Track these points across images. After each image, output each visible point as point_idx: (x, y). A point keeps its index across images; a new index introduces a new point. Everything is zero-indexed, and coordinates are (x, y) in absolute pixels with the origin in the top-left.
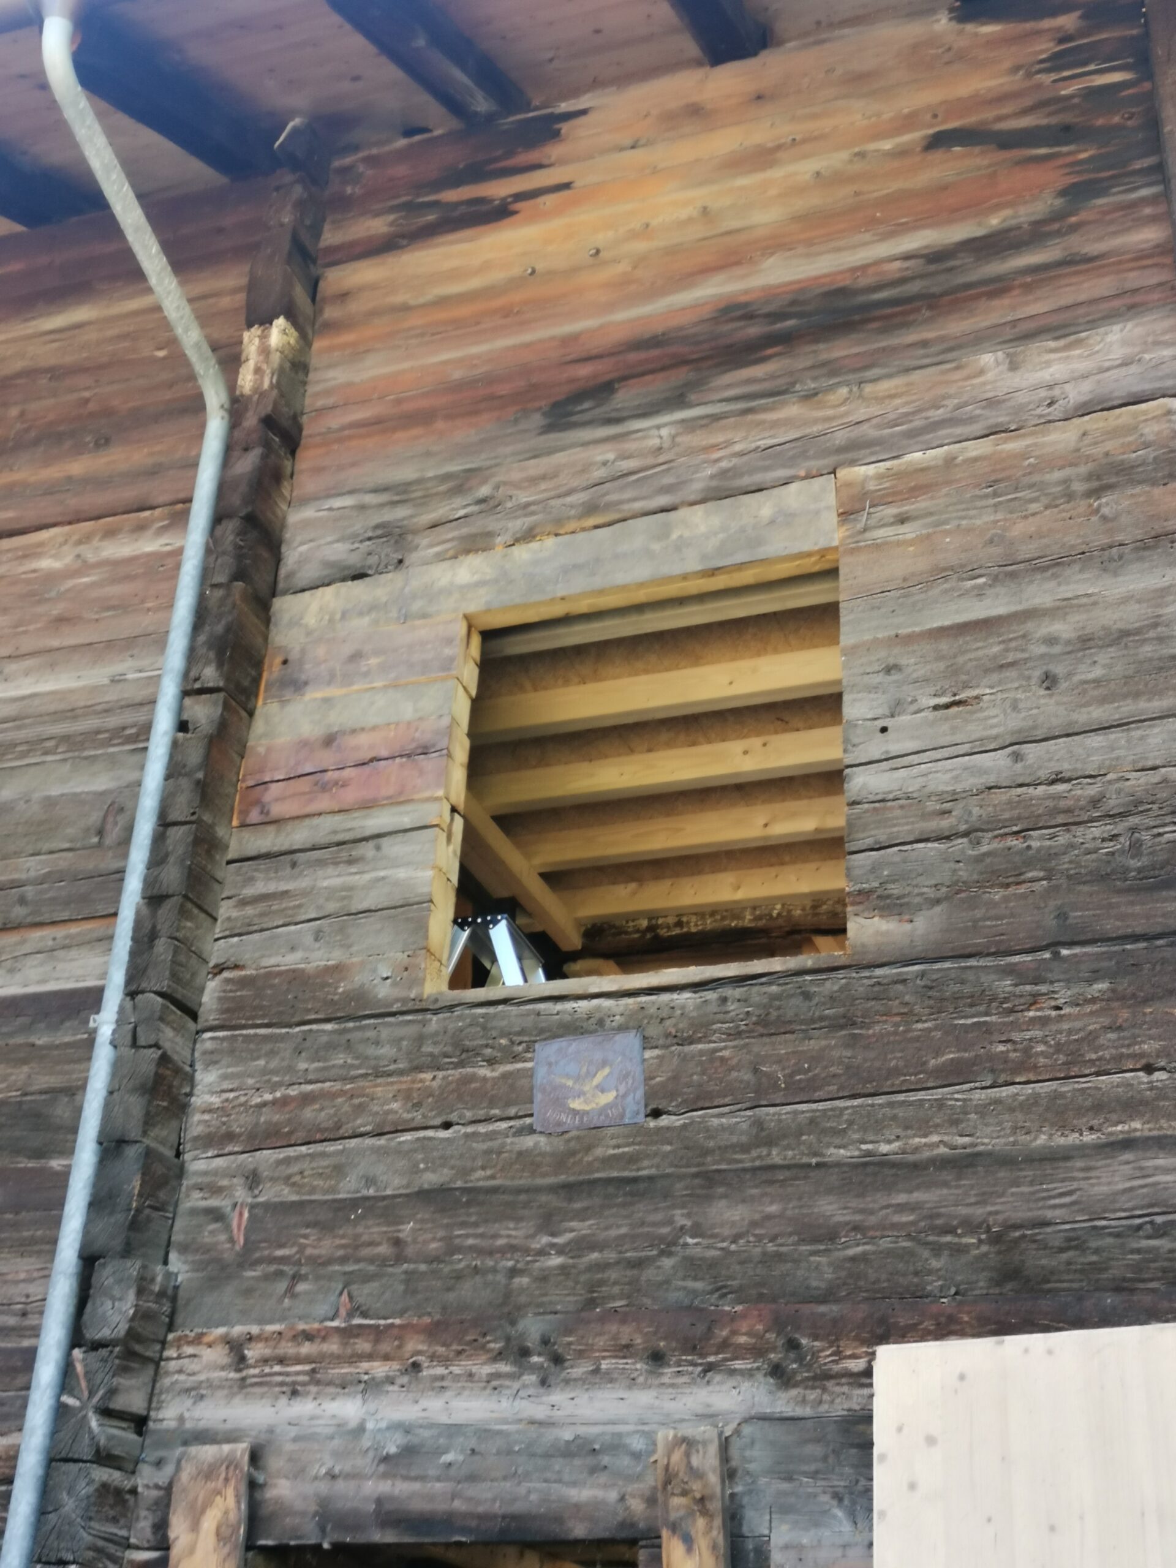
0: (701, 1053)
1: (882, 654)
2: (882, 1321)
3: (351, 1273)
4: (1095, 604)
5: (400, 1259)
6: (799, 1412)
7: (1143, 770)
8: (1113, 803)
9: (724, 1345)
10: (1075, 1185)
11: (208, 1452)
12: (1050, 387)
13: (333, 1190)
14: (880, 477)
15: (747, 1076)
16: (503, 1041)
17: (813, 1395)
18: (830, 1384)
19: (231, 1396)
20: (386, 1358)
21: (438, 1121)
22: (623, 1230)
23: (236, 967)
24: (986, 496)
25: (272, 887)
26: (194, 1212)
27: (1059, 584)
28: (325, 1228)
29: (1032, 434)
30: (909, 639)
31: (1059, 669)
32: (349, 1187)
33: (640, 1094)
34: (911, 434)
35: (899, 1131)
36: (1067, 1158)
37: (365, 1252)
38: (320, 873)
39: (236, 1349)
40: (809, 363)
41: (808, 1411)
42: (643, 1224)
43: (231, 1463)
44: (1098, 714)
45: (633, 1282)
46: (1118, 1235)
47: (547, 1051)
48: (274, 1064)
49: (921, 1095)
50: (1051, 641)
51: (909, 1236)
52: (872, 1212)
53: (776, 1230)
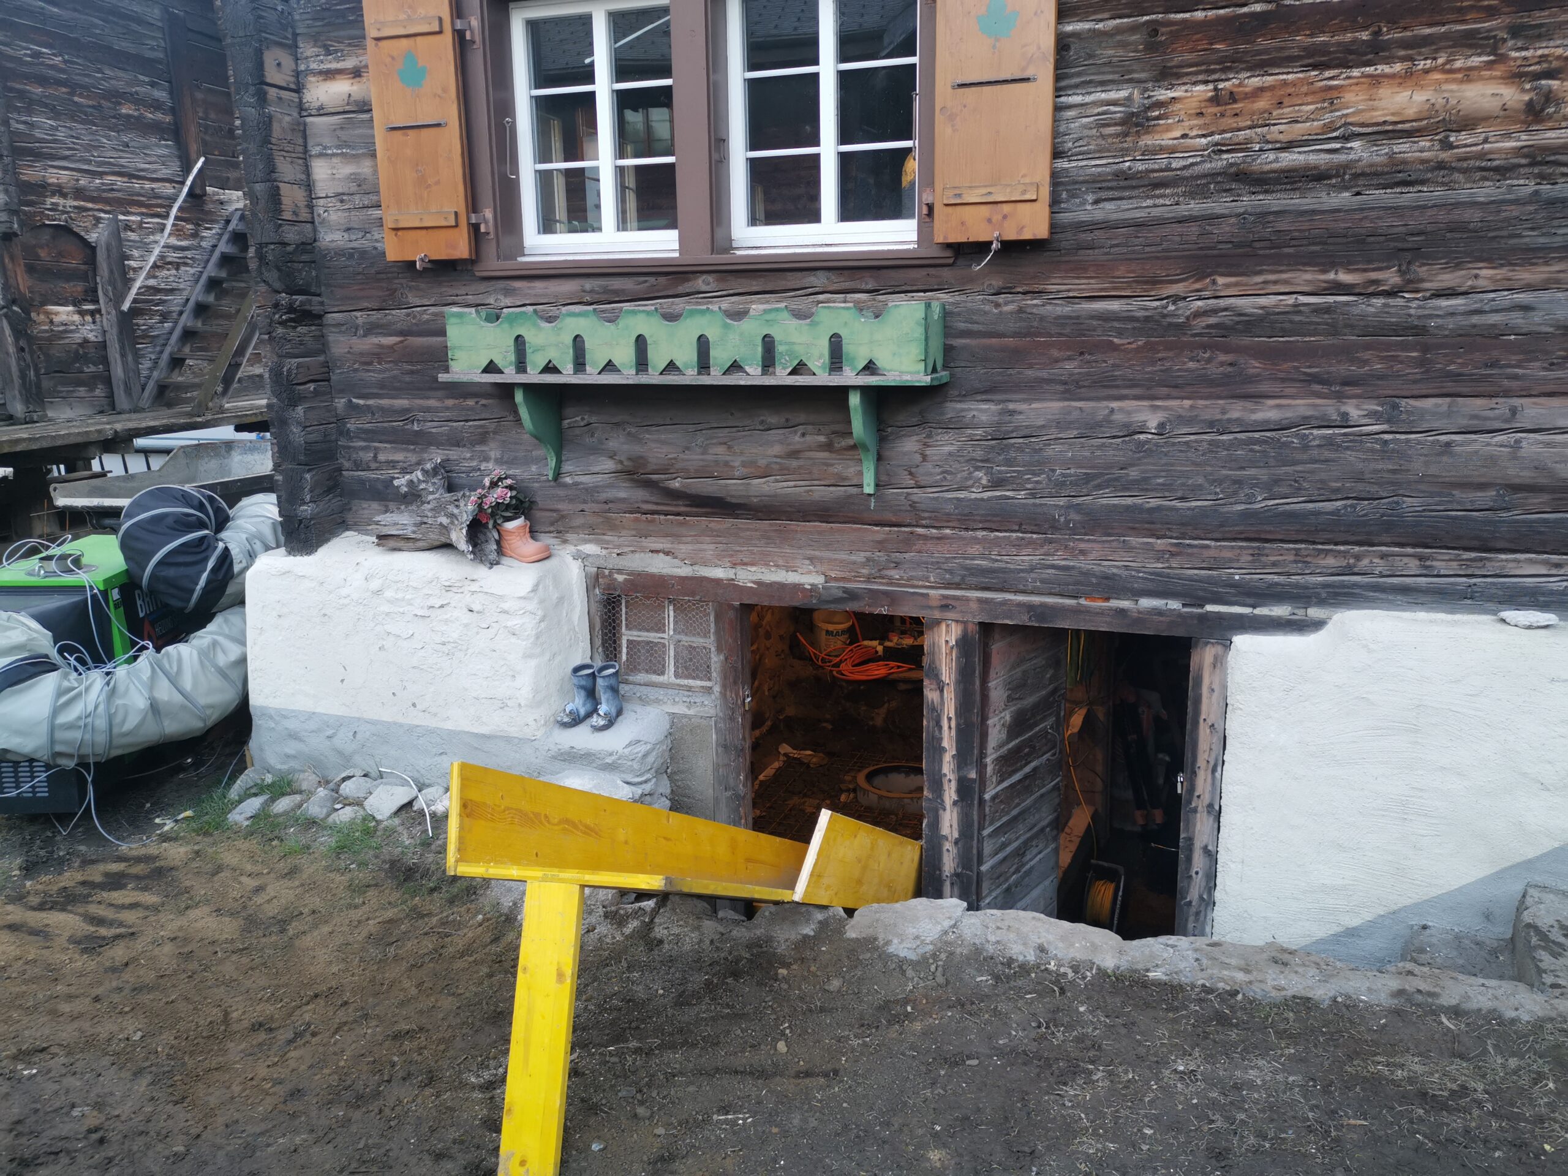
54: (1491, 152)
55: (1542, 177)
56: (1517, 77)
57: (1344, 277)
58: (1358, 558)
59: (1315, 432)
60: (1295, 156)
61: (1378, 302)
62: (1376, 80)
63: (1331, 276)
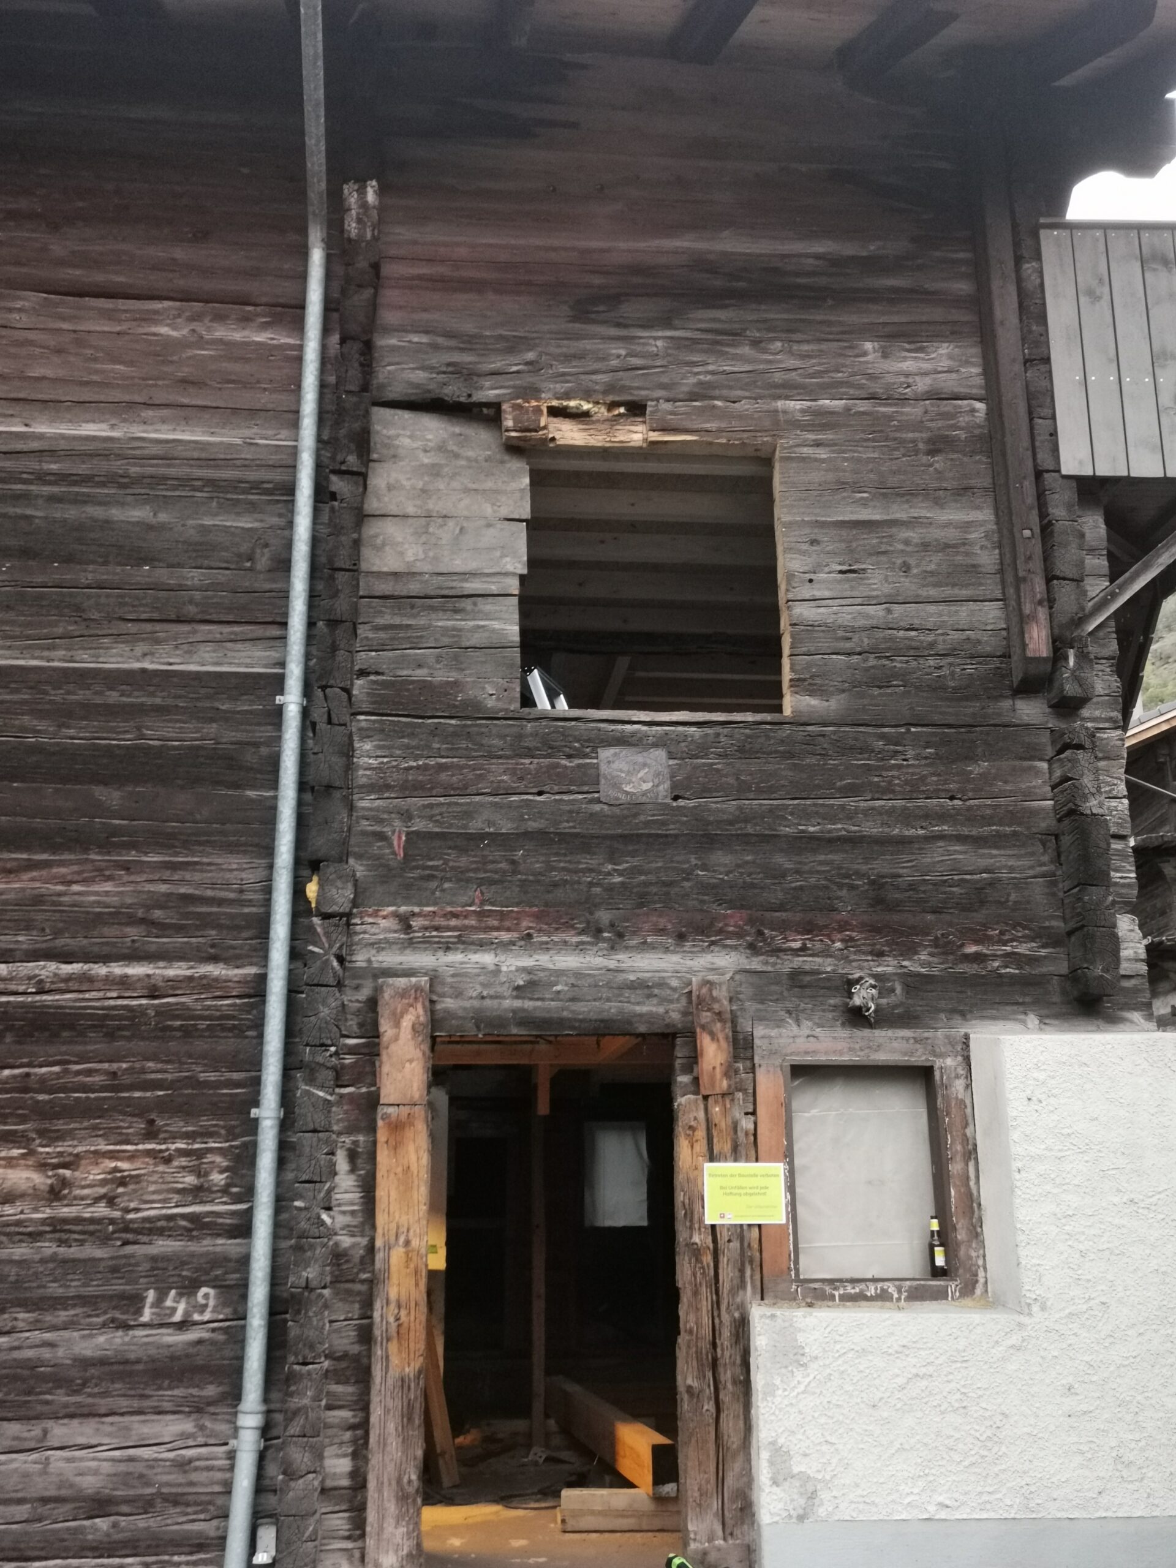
0: (704, 764)
1: (807, 531)
2: (810, 922)
3: (482, 878)
4: (931, 524)
5: (515, 872)
6: (765, 968)
7: (957, 630)
8: (940, 648)
9: (720, 931)
10: (914, 857)
11: (402, 982)
12: (907, 375)
13: (465, 827)
14: (803, 411)
15: (731, 780)
16: (577, 745)
17: (772, 960)
18: (781, 954)
19: (405, 948)
20: (508, 930)
21: (535, 790)
22: (660, 864)
23: (377, 673)
24: (869, 439)
25: (397, 620)
26: (364, 833)
27: (911, 507)
28: (463, 850)
29: (895, 405)
30: (822, 525)
31: (912, 561)
32: (476, 825)
33: (667, 785)
34: (822, 386)
35: (820, 821)
36: (911, 842)
37: (490, 867)
38: (434, 616)
39: (405, 922)
40: (754, 317)
41: (770, 969)
42: (672, 862)
43: (418, 988)
44: (933, 592)
45: (667, 894)
46: (935, 885)
47: (605, 754)
48: (414, 743)
49: (832, 802)
50: (907, 542)
51: (826, 879)
52: (805, 864)
53: (752, 870)
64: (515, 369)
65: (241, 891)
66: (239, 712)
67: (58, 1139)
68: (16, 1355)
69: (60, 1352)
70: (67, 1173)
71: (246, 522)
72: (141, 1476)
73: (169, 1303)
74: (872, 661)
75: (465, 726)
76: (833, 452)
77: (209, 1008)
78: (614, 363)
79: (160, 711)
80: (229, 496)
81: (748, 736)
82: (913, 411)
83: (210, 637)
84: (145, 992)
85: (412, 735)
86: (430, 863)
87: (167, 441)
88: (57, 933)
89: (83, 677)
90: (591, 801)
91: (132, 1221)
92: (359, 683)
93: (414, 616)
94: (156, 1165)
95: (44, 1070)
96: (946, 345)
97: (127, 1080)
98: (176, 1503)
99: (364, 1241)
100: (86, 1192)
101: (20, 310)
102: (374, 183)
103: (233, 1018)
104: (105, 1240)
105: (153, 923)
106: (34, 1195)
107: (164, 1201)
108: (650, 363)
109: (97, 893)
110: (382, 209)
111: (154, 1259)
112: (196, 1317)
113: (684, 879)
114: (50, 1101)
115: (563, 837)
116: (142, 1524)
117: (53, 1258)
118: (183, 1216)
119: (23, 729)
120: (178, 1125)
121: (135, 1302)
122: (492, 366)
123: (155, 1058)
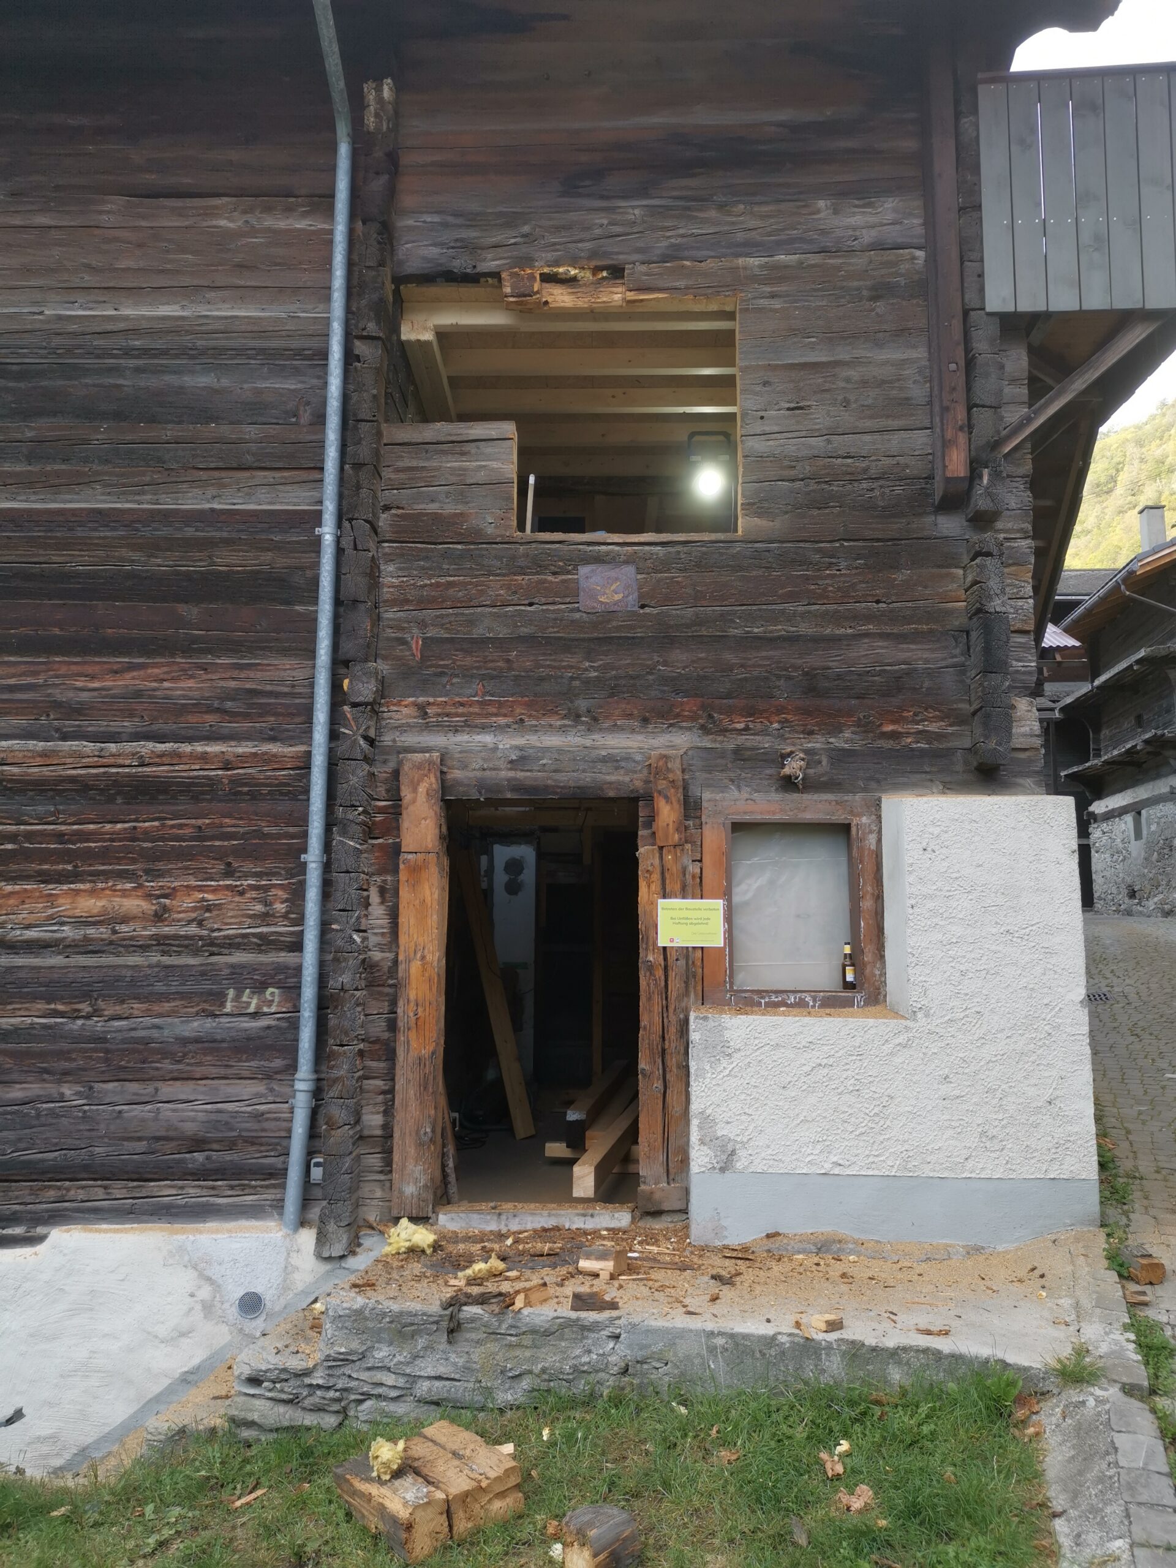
0: (667, 578)
1: (761, 373)
2: (752, 707)
3: (484, 675)
4: (870, 363)
5: (510, 669)
6: (713, 746)
7: (888, 456)
8: (873, 472)
9: (678, 715)
10: (842, 652)
11: (418, 757)
12: (854, 229)
13: (470, 633)
14: (761, 267)
15: (689, 591)
16: (561, 564)
17: (720, 738)
18: (727, 734)
19: (422, 730)
20: (505, 716)
21: (526, 602)
22: (628, 661)
23: (398, 508)
24: (818, 290)
25: (414, 463)
26: (388, 639)
27: (853, 349)
28: (468, 652)
29: (844, 257)
30: (774, 368)
31: (852, 398)
32: (478, 632)
33: (635, 595)
34: (779, 243)
35: (763, 623)
36: (840, 640)
37: (490, 665)
38: (444, 458)
39: (422, 710)
40: (721, 183)
41: (718, 746)
42: (638, 659)
43: (431, 762)
44: (869, 424)
45: (634, 685)
46: (860, 675)
47: (584, 570)
48: (427, 565)
49: (774, 607)
50: (848, 380)
51: (767, 671)
52: (750, 659)
53: (704, 665)
54: (137, 936)
55: (164, 953)
56: (149, 896)
57: (60, 1007)
58: (68, 1190)
59: (44, 1106)
60: (32, 933)
61: (80, 1022)
62: (77, 892)
63: (52, 1006)
64: (513, 241)
65: (293, 686)
66: (289, 543)
67: (159, 876)
68: (133, 1034)
69: (166, 1032)
70: (167, 901)
71: (291, 385)
72: (227, 1123)
73: (245, 999)
74: (813, 486)
75: (469, 550)
76: (785, 302)
77: (269, 778)
78: (598, 231)
79: (228, 542)
80: (277, 362)
81: (705, 553)
82: (859, 262)
83: (265, 481)
84: (221, 765)
85: (426, 558)
86: (442, 663)
87: (226, 318)
88: (154, 720)
89: (166, 517)
90: (572, 610)
91: (216, 938)
92: (383, 516)
93: (428, 459)
94: (233, 896)
95: (147, 824)
96: (891, 199)
97: (209, 832)
98: (253, 1144)
99: (391, 956)
100: (181, 915)
101: (109, 212)
102: (389, 81)
103: (288, 785)
104: (196, 953)
105: (225, 712)
106: (143, 917)
107: (240, 923)
108: (628, 230)
109: (183, 689)
110: (397, 103)
111: (233, 966)
112: (265, 1009)
113: (648, 673)
114: (152, 848)
115: (549, 641)
116: (228, 1158)
117: (158, 965)
118: (254, 935)
119: (122, 559)
120: (249, 866)
121: (219, 997)
122: (493, 240)
123: (230, 816)
